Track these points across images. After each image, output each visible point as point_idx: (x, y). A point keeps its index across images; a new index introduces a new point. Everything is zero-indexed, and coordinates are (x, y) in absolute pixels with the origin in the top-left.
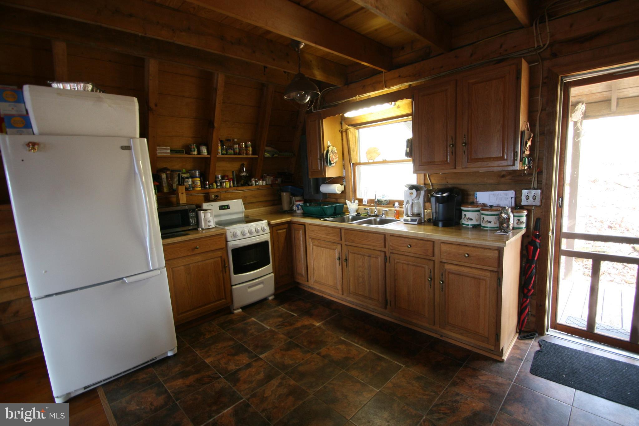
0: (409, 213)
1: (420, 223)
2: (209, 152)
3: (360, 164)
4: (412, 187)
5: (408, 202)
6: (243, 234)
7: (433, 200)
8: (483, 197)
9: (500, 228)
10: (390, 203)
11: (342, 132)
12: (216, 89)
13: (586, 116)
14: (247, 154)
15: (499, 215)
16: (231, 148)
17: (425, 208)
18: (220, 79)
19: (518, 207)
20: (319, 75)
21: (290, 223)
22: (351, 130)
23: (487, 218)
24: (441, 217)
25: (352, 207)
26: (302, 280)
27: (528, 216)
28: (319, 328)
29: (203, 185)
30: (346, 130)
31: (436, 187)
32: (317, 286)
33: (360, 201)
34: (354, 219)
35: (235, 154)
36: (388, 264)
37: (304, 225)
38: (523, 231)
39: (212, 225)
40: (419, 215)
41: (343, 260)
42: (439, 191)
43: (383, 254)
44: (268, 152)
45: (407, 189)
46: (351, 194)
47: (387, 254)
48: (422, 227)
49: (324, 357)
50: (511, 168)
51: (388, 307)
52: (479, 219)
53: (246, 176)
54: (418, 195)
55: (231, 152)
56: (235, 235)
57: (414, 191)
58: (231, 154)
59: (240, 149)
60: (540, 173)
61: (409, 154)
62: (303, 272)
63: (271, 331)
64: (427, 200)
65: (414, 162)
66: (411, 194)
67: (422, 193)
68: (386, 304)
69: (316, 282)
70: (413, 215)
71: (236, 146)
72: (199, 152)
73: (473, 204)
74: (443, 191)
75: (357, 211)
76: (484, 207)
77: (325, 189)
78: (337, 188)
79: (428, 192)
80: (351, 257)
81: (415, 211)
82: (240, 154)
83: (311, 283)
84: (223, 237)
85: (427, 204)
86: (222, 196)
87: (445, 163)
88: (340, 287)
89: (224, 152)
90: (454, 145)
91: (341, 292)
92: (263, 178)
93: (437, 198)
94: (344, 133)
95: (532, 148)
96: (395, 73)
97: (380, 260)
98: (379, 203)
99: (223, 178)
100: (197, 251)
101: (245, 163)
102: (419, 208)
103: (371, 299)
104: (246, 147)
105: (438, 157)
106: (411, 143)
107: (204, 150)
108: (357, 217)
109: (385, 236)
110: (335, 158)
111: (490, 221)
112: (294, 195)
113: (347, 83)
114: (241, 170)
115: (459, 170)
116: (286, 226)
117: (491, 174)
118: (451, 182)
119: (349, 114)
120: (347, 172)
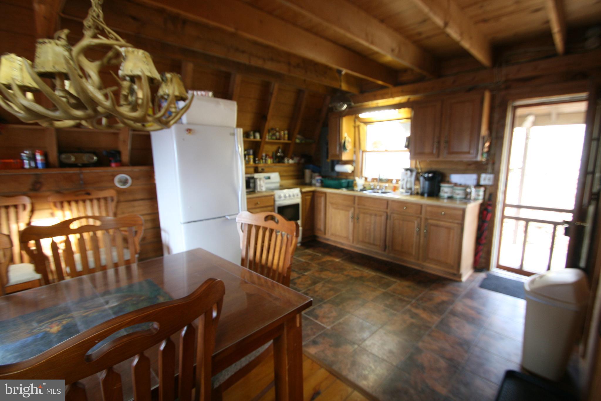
0: (404, 187)
1: (411, 194)
2: (261, 137)
3: (366, 151)
4: (407, 170)
5: (403, 180)
6: (285, 197)
7: (422, 179)
8: (455, 178)
9: (466, 198)
10: (390, 181)
11: (355, 127)
12: (272, 94)
13: (534, 124)
14: (284, 139)
15: (465, 190)
16: (274, 135)
17: (415, 184)
18: (275, 86)
19: (478, 185)
20: (344, 87)
21: (314, 192)
22: (362, 126)
23: (458, 192)
24: (426, 190)
25: (360, 182)
26: (319, 234)
27: (485, 191)
28: (339, 262)
29: (254, 161)
30: (358, 127)
31: (424, 170)
32: (332, 238)
33: (366, 179)
34: (362, 190)
35: (277, 139)
36: (389, 221)
37: (325, 194)
38: (480, 201)
39: (264, 189)
40: (410, 189)
41: (356, 218)
42: (425, 173)
43: (385, 214)
44: (299, 139)
45: (404, 170)
46: (359, 174)
47: (389, 214)
48: (413, 196)
49: (347, 276)
50: (474, 160)
51: (387, 250)
52: (452, 193)
53: (280, 156)
54: (411, 175)
55: (274, 137)
56: (280, 197)
57: (409, 172)
58: (273, 139)
59: (280, 135)
60: (494, 163)
61: (407, 147)
62: (322, 228)
63: (306, 262)
64: (417, 179)
65: (410, 152)
66: (407, 174)
67: (414, 174)
68: (385, 248)
69: (332, 235)
70: (407, 189)
71: (278, 134)
72: (255, 137)
73: (449, 182)
74: (429, 172)
75: (363, 185)
76: (456, 185)
77: (339, 168)
78: (348, 168)
79: (418, 173)
80: (361, 216)
81: (408, 186)
82: (279, 139)
83: (328, 236)
84: (272, 198)
85: (417, 182)
86: (266, 169)
87: (431, 154)
88: (351, 238)
89: (270, 138)
90: (439, 142)
91: (351, 241)
92: (292, 158)
93: (425, 178)
94: (357, 128)
95: (490, 147)
96: (399, 89)
97: (383, 218)
98: (381, 180)
99: (266, 156)
100: (258, 206)
101: (281, 146)
102: (411, 184)
103: (374, 245)
104: (284, 134)
105: (427, 150)
106: (409, 139)
107: (258, 135)
108: (364, 189)
109: (387, 202)
110: (349, 146)
111: (459, 193)
112: (314, 172)
113: (362, 92)
114: (277, 151)
115: (441, 159)
116: (311, 194)
117: (461, 162)
118: (435, 167)
119: (362, 116)
120: (357, 157)
